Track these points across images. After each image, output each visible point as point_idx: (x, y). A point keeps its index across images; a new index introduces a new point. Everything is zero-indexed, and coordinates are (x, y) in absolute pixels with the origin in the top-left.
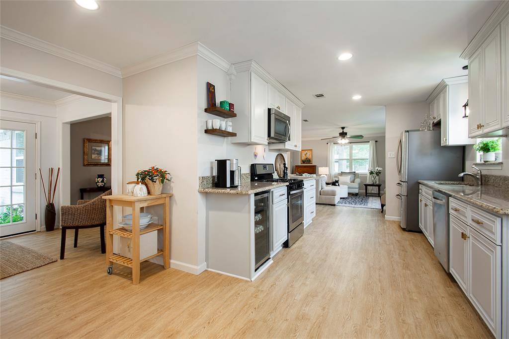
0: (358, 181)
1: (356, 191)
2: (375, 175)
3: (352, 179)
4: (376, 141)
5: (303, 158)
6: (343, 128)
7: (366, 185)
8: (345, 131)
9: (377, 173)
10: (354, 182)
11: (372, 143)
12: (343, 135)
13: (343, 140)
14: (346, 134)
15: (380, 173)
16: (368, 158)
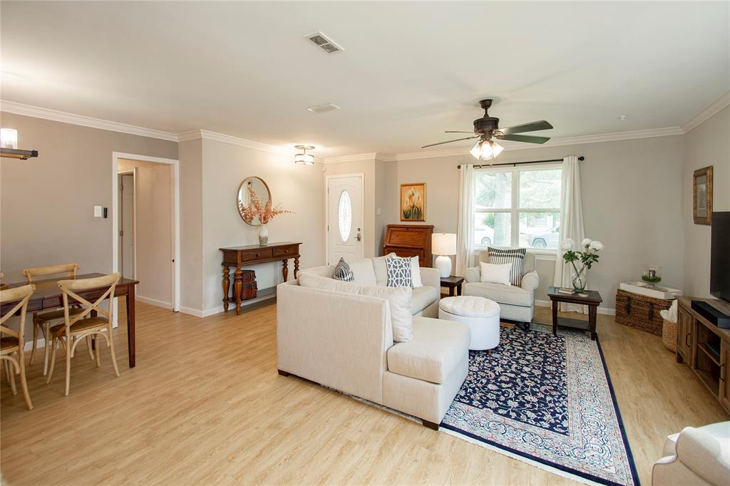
0: (532, 280)
1: (526, 315)
2: (579, 264)
3: (516, 273)
4: (581, 159)
5: (406, 207)
6: (486, 104)
7: (556, 299)
8: (492, 113)
9: (585, 258)
10: (520, 286)
11: (571, 161)
12: (486, 127)
13: (486, 145)
14: (495, 122)
15: (595, 257)
16: (558, 207)
